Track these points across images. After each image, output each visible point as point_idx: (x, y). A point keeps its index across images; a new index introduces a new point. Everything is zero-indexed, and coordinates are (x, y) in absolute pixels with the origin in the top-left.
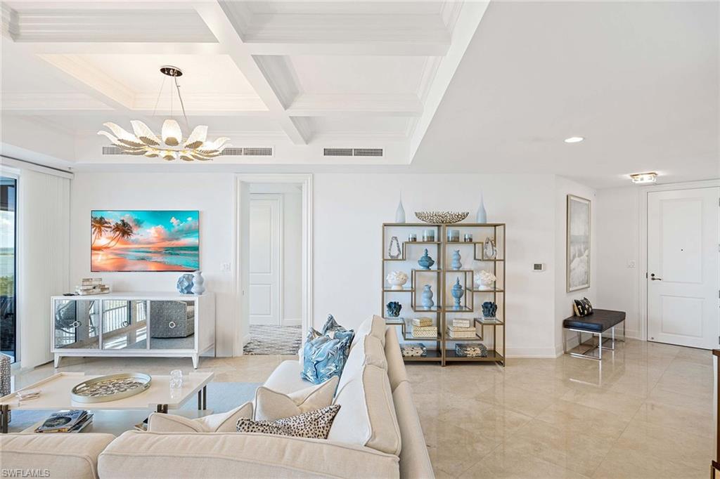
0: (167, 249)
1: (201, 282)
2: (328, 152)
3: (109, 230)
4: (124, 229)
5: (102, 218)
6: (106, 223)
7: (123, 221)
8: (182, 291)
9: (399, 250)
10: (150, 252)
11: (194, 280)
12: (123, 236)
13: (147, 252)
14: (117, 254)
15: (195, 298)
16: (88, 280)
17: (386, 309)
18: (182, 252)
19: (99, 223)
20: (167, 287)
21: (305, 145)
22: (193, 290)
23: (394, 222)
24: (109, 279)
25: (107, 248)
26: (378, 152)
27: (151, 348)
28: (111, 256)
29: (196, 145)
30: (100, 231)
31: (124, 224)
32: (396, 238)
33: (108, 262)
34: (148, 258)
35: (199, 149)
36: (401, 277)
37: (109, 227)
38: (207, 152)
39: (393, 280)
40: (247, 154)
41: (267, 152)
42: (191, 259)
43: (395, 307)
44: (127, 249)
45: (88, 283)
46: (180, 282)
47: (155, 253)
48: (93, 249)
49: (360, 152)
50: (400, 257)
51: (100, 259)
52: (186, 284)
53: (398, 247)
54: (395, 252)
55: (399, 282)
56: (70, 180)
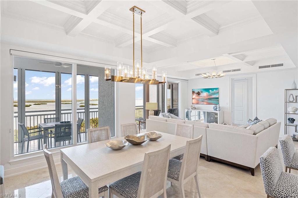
0: (209, 98)
1: (219, 108)
2: (260, 67)
4: (198, 94)
5: (194, 91)
8: (214, 110)
9: (294, 99)
11: (218, 107)
15: (218, 112)
16: (192, 106)
17: (287, 120)
18: (213, 99)
19: (193, 92)
20: (210, 108)
21: (252, 66)
22: (217, 110)
23: (291, 89)
24: (196, 106)
25: (195, 98)
26: (282, 65)
30: (193, 94)
31: (199, 92)
32: (292, 94)
34: (204, 101)
36: (294, 109)
37: (195, 93)
39: (290, 110)
40: (232, 71)
41: (239, 70)
43: (291, 120)
44: (199, 99)
46: (214, 107)
48: (192, 99)
49: (273, 66)
50: (294, 101)
51: (194, 101)
52: (215, 108)
53: (293, 97)
54: (291, 99)
55: (293, 111)
56: (188, 82)
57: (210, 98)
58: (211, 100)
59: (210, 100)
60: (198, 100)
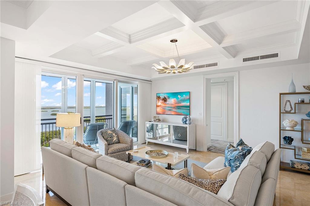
0: (177, 107)
1: (190, 120)
2: (245, 60)
3: (161, 100)
4: (165, 100)
5: (159, 96)
6: (160, 98)
7: (164, 97)
8: (183, 123)
9: (291, 108)
10: (172, 108)
11: (187, 119)
12: (165, 102)
13: (171, 108)
14: (163, 108)
15: (187, 126)
16: (155, 117)
17: (282, 140)
18: (182, 108)
19: (159, 98)
20: (178, 121)
21: (234, 59)
22: (187, 123)
23: (288, 92)
24: (161, 117)
25: (160, 106)
26: (276, 55)
27: (173, 143)
28: (162, 109)
29: (181, 67)
30: (159, 101)
31: (165, 98)
32: (289, 101)
33: (161, 110)
34: (172, 110)
35: (183, 68)
36: (293, 122)
37: (161, 99)
38: (186, 69)
39: (286, 124)
40: (207, 67)
41: (215, 64)
42: (185, 111)
43: (288, 139)
45: (155, 118)
46: (183, 119)
47: (173, 108)
48: (157, 106)
49: (263, 57)
50: (293, 111)
52: (185, 120)
53: (291, 106)
54: (288, 108)
55: (290, 125)
56: (151, 84)
57: (179, 107)
58: (181, 109)
59: (178, 109)
60: (164, 109)
